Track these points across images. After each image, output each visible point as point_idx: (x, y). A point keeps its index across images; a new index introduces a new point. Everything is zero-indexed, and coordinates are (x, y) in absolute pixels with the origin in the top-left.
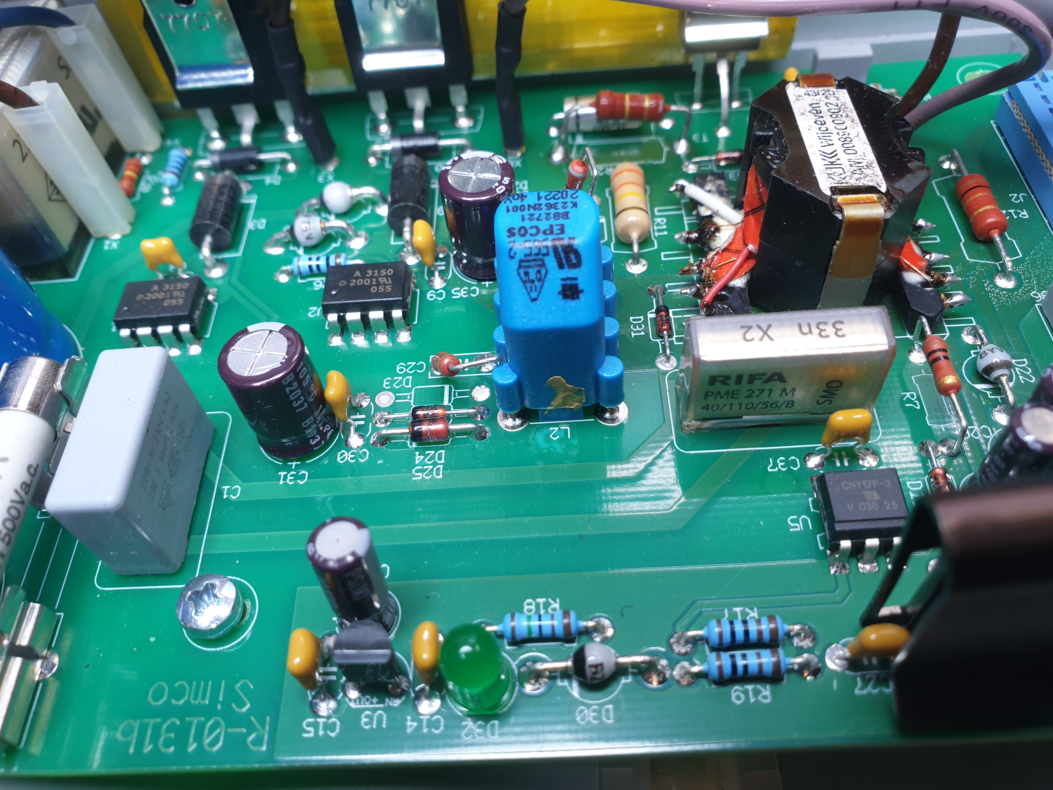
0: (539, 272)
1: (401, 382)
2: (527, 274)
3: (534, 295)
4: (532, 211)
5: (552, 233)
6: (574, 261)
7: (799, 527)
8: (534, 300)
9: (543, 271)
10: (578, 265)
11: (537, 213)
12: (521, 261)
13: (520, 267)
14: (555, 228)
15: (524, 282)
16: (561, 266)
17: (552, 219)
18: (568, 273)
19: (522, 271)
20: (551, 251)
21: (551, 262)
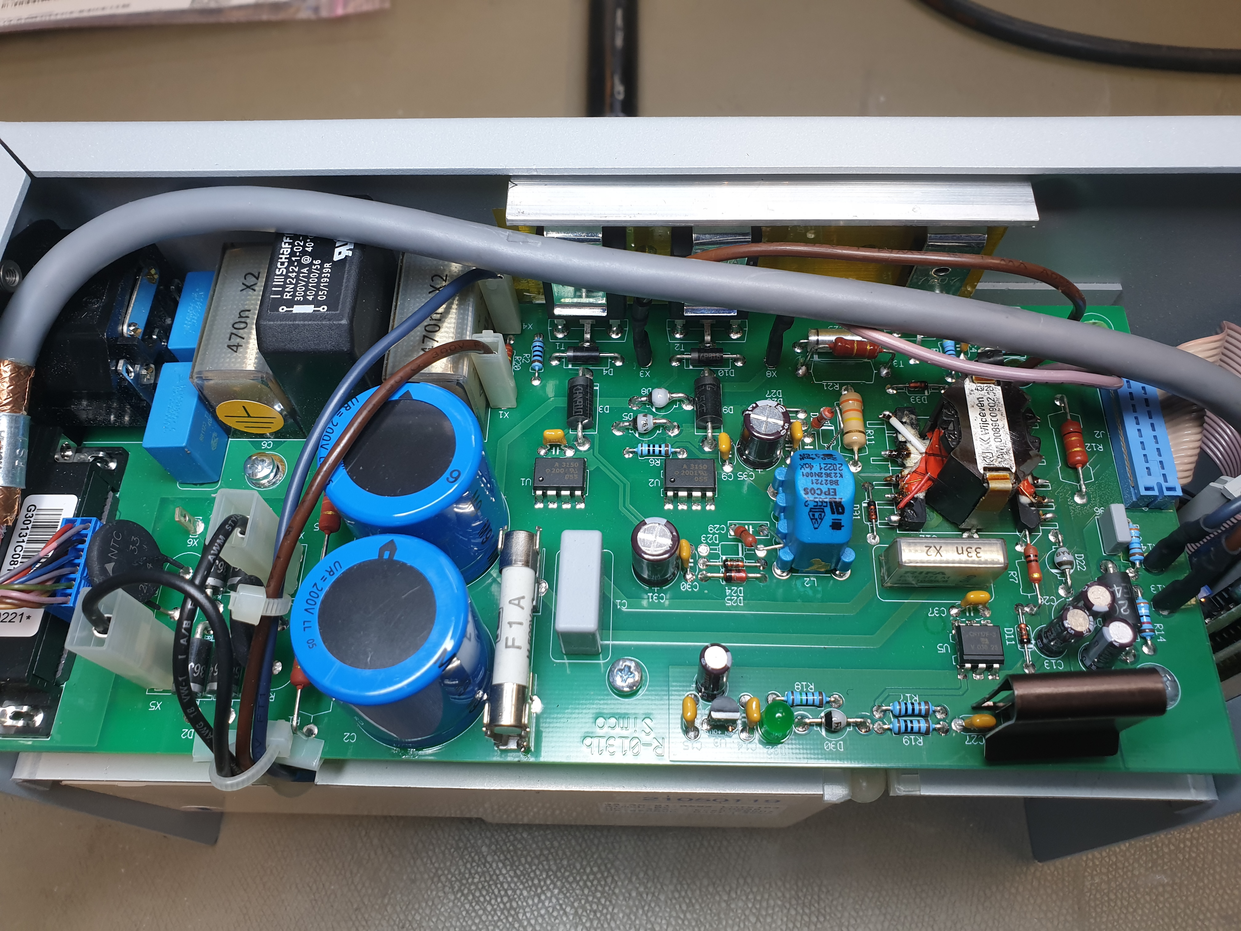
0: (821, 515)
1: (712, 539)
2: (814, 515)
3: (816, 526)
4: (817, 478)
5: (829, 494)
6: (841, 511)
7: (944, 651)
8: (816, 528)
9: (823, 514)
10: (843, 513)
11: (820, 479)
12: (811, 508)
13: (810, 511)
14: (831, 491)
15: (812, 519)
16: (833, 513)
17: (829, 485)
18: (836, 516)
19: (811, 513)
20: (829, 504)
21: (828, 510)
